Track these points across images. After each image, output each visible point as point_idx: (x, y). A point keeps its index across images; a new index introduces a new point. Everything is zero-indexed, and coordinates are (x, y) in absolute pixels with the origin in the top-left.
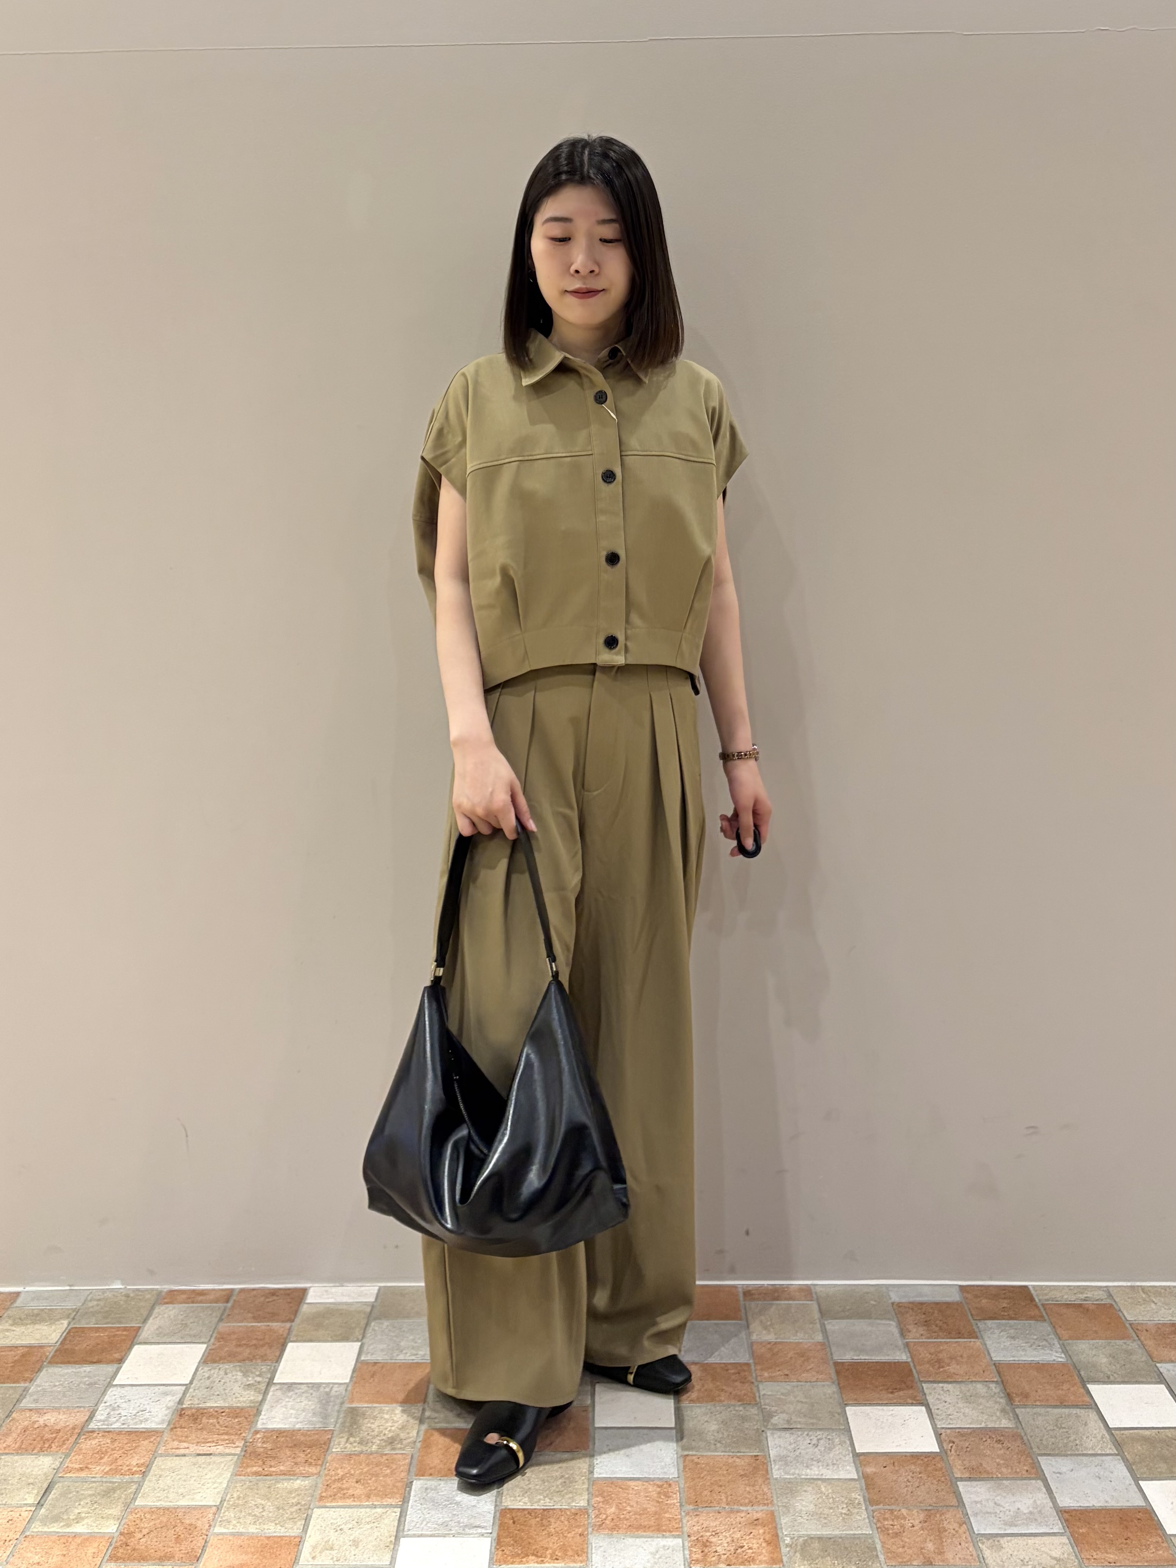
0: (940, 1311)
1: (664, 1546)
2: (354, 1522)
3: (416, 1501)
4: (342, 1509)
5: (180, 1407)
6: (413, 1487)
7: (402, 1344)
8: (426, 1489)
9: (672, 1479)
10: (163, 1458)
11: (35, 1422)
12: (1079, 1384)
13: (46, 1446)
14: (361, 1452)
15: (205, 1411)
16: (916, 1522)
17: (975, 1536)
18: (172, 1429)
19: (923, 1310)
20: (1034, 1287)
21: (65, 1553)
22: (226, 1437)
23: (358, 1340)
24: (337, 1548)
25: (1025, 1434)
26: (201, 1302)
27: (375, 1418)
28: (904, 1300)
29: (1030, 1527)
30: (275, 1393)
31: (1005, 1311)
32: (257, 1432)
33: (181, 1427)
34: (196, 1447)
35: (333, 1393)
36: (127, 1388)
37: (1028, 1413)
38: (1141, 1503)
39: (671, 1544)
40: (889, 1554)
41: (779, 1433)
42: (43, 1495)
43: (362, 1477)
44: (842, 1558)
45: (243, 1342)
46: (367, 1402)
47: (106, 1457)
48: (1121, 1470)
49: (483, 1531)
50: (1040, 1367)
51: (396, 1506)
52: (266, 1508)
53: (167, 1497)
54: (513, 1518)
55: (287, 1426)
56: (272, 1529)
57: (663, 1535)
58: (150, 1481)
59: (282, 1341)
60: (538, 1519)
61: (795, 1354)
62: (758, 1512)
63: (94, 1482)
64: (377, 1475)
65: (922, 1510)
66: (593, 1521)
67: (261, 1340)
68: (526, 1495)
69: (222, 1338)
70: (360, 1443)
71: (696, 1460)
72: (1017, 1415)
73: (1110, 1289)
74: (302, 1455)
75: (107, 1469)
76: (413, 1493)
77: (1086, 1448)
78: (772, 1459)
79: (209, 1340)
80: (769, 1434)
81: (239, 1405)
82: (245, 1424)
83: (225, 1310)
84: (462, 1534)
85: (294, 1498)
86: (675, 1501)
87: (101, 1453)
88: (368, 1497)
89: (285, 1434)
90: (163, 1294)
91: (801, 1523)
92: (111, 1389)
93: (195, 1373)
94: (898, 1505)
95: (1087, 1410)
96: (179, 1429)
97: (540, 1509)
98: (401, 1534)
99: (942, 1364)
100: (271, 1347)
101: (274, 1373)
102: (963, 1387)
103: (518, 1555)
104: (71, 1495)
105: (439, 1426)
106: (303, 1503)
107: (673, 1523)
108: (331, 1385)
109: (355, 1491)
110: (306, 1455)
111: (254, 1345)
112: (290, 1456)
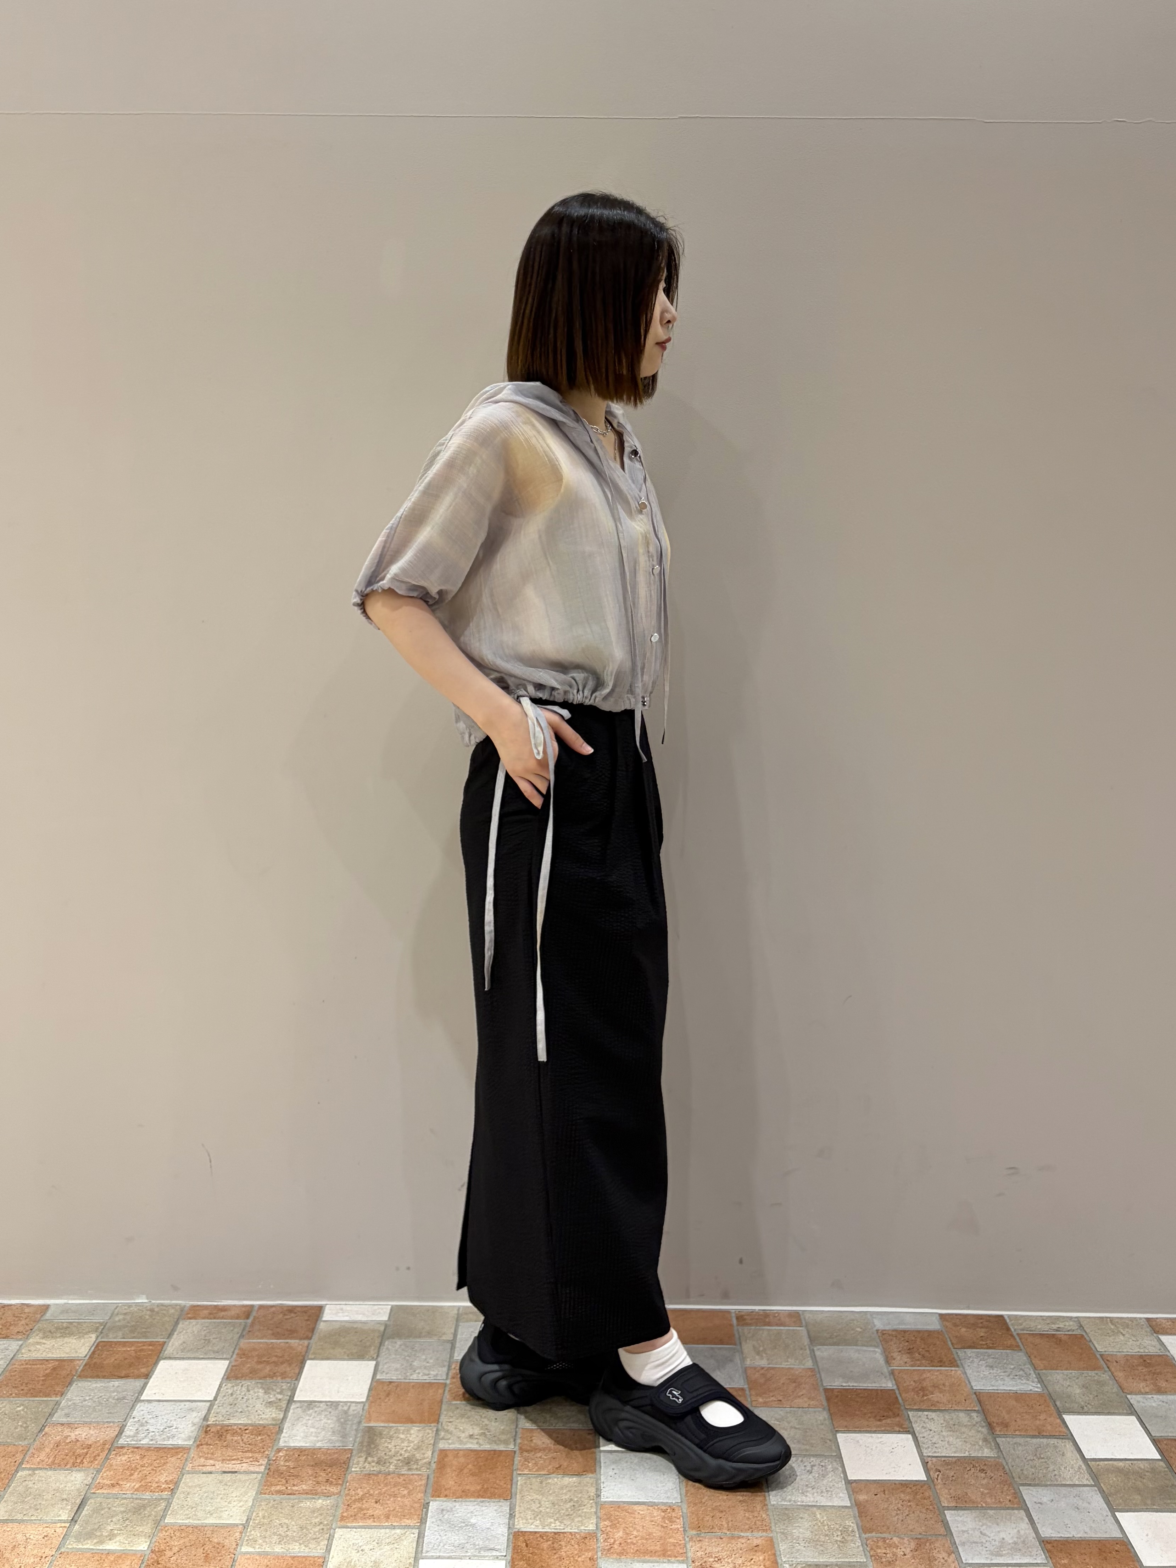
0: (922, 1339)
2: (374, 1543)
3: (433, 1522)
4: (363, 1530)
5: (205, 1423)
6: (430, 1508)
7: (415, 1363)
8: (443, 1510)
9: (676, 1502)
10: (191, 1475)
11: (67, 1437)
12: (1055, 1414)
13: (78, 1461)
14: (380, 1472)
15: (230, 1428)
16: (907, 1551)
17: (963, 1565)
18: (198, 1446)
19: (906, 1338)
20: (1008, 1316)
22: (250, 1455)
23: (373, 1359)
25: (1007, 1464)
26: (223, 1318)
27: (391, 1438)
28: (888, 1328)
29: (1015, 1557)
30: (296, 1410)
31: (982, 1340)
32: (279, 1450)
33: (207, 1444)
34: (222, 1465)
35: (351, 1412)
36: (154, 1404)
37: (1008, 1442)
38: (1118, 1538)
42: (77, 1511)
43: (381, 1497)
45: (264, 1360)
46: (383, 1421)
47: (136, 1473)
48: (1099, 1502)
49: (498, 1554)
50: (1017, 1397)
51: (413, 1528)
52: (290, 1528)
53: (195, 1515)
54: (525, 1541)
55: (308, 1445)
56: (297, 1549)
57: (669, 1560)
58: (178, 1498)
59: (301, 1358)
60: (549, 1543)
61: (787, 1379)
62: (758, 1538)
63: (125, 1498)
64: (395, 1496)
65: (912, 1538)
66: (602, 1545)
67: (280, 1357)
68: (538, 1518)
69: (244, 1354)
70: (378, 1462)
72: (998, 1445)
73: (1083, 1320)
74: (323, 1474)
75: (137, 1486)
76: (429, 1514)
77: (1063, 1479)
79: (231, 1357)
81: (261, 1422)
82: (268, 1441)
83: (246, 1327)
84: (477, 1556)
85: (317, 1517)
86: (679, 1526)
87: (131, 1470)
88: (387, 1517)
89: (306, 1453)
90: (185, 1307)
91: (800, 1550)
92: (139, 1405)
93: (219, 1389)
94: (890, 1533)
95: (1063, 1441)
96: (205, 1446)
97: (551, 1533)
98: (419, 1555)
99: (926, 1392)
100: (290, 1365)
101: (294, 1391)
102: (947, 1417)
104: (103, 1512)
105: (452, 1447)
106: (326, 1523)
107: (678, 1548)
108: (349, 1404)
109: (375, 1511)
110: (327, 1474)
111: (274, 1362)
112: (311, 1476)
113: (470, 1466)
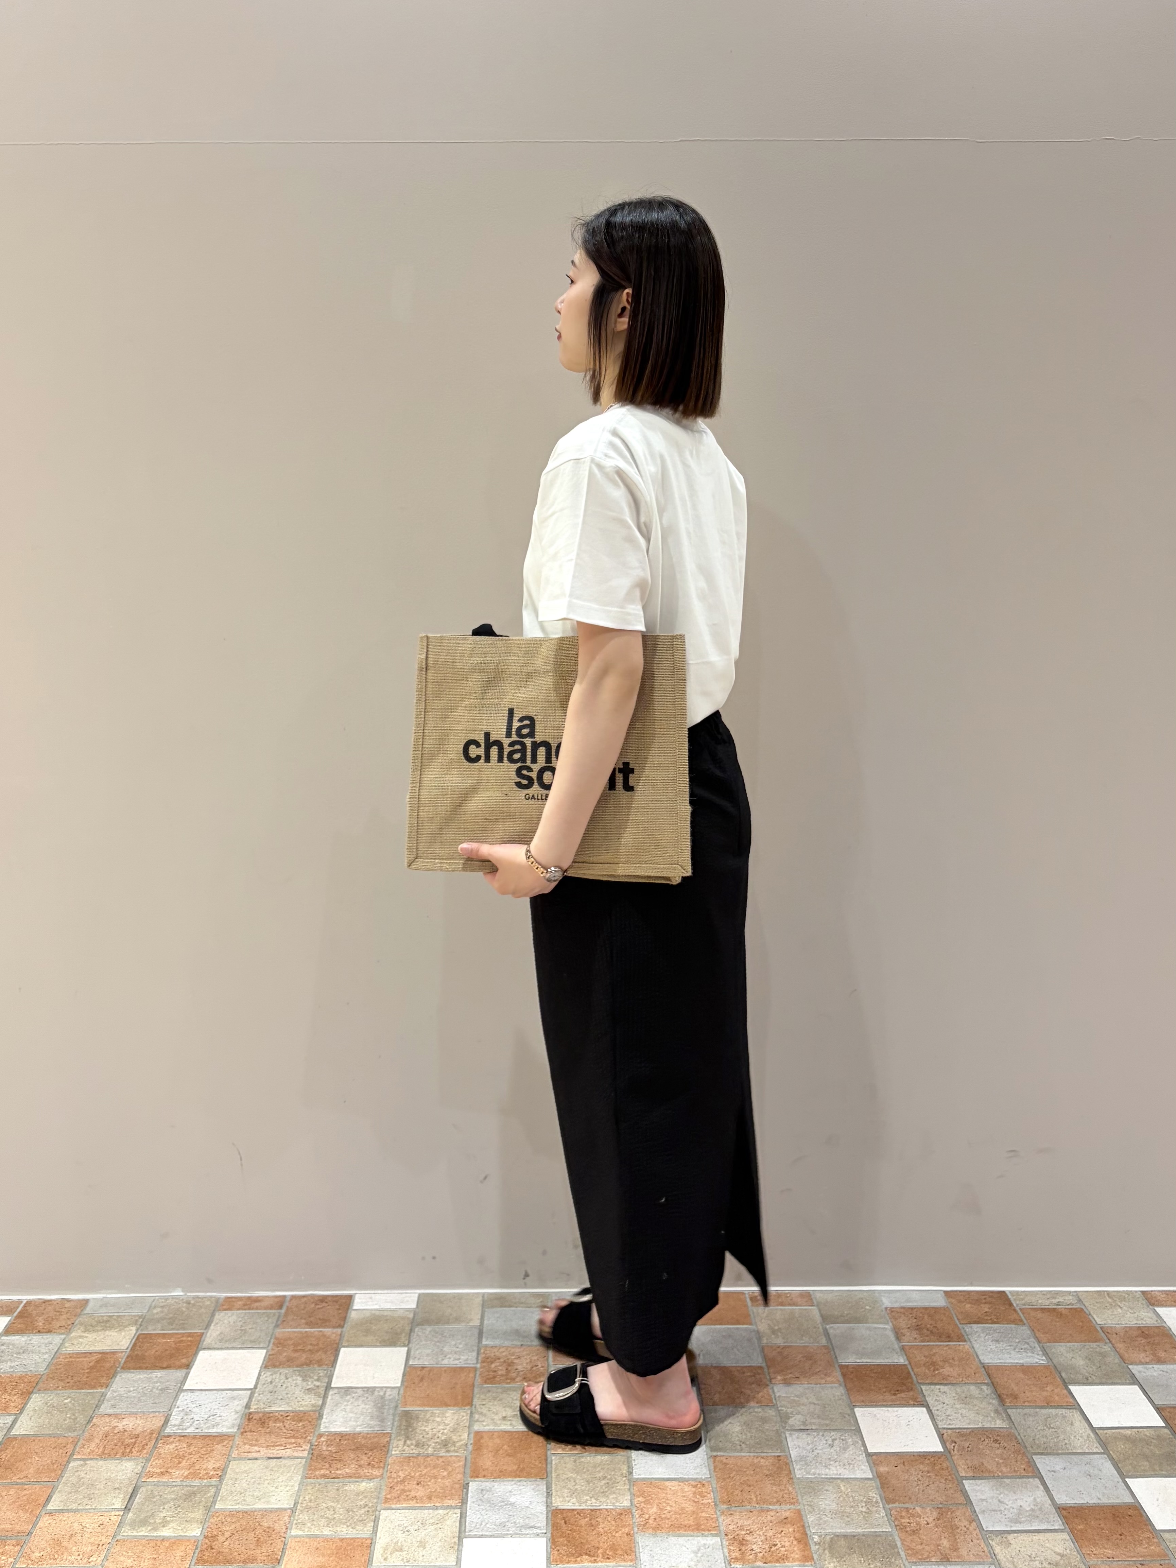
0: (930, 1316)
1: (705, 1545)
2: (419, 1523)
3: (474, 1502)
4: (407, 1511)
5: (247, 1411)
6: (470, 1488)
7: (445, 1349)
8: (482, 1490)
9: (704, 1480)
10: (237, 1462)
11: (114, 1428)
12: (1062, 1385)
13: (128, 1451)
14: (419, 1455)
15: (271, 1415)
16: (930, 1520)
17: (984, 1533)
18: (242, 1433)
19: (914, 1315)
20: (1010, 1292)
21: (155, 1556)
22: (293, 1441)
23: (404, 1346)
24: (406, 1549)
25: (1019, 1434)
26: (257, 1309)
27: (427, 1421)
28: (896, 1305)
29: (1034, 1524)
30: (334, 1397)
31: (987, 1315)
32: (321, 1436)
33: (251, 1431)
34: (266, 1451)
35: (387, 1397)
36: (197, 1393)
37: (1019, 1413)
38: (1129, 1500)
39: (711, 1542)
40: (910, 1552)
41: (796, 1434)
42: (130, 1499)
43: (422, 1479)
44: (867, 1556)
45: (299, 1348)
46: (419, 1406)
47: (184, 1461)
48: (1108, 1467)
49: (538, 1531)
50: (1026, 1370)
51: (455, 1508)
52: (336, 1510)
53: (244, 1500)
54: (564, 1518)
55: (348, 1430)
56: (345, 1531)
57: (703, 1534)
58: (227, 1485)
59: (335, 1346)
60: (587, 1519)
61: (803, 1357)
62: (786, 1511)
63: (175, 1486)
64: (435, 1477)
65: (934, 1508)
66: (638, 1520)
67: (314, 1345)
68: (574, 1496)
69: (280, 1343)
70: (417, 1445)
71: (725, 1461)
72: (1009, 1415)
73: (1080, 1294)
74: (365, 1458)
75: (186, 1473)
76: (470, 1494)
77: (1075, 1448)
78: (793, 1460)
79: (268, 1346)
80: (787, 1435)
81: (301, 1409)
82: (309, 1427)
83: (279, 1317)
84: (519, 1534)
85: (361, 1500)
86: (710, 1501)
87: (179, 1458)
88: (430, 1498)
89: (347, 1437)
90: (221, 1300)
91: (825, 1522)
92: (182, 1395)
93: (258, 1378)
94: (912, 1503)
95: (1071, 1411)
96: (248, 1433)
97: (588, 1509)
98: (463, 1534)
99: (937, 1367)
100: (326, 1352)
101: (330, 1377)
102: (959, 1390)
103: (573, 1555)
104: (155, 1500)
105: (487, 1428)
106: (370, 1505)
107: (710, 1522)
108: (385, 1389)
109: (417, 1492)
110: (369, 1458)
111: (310, 1350)
112: (354, 1459)
113: (505, 1447)
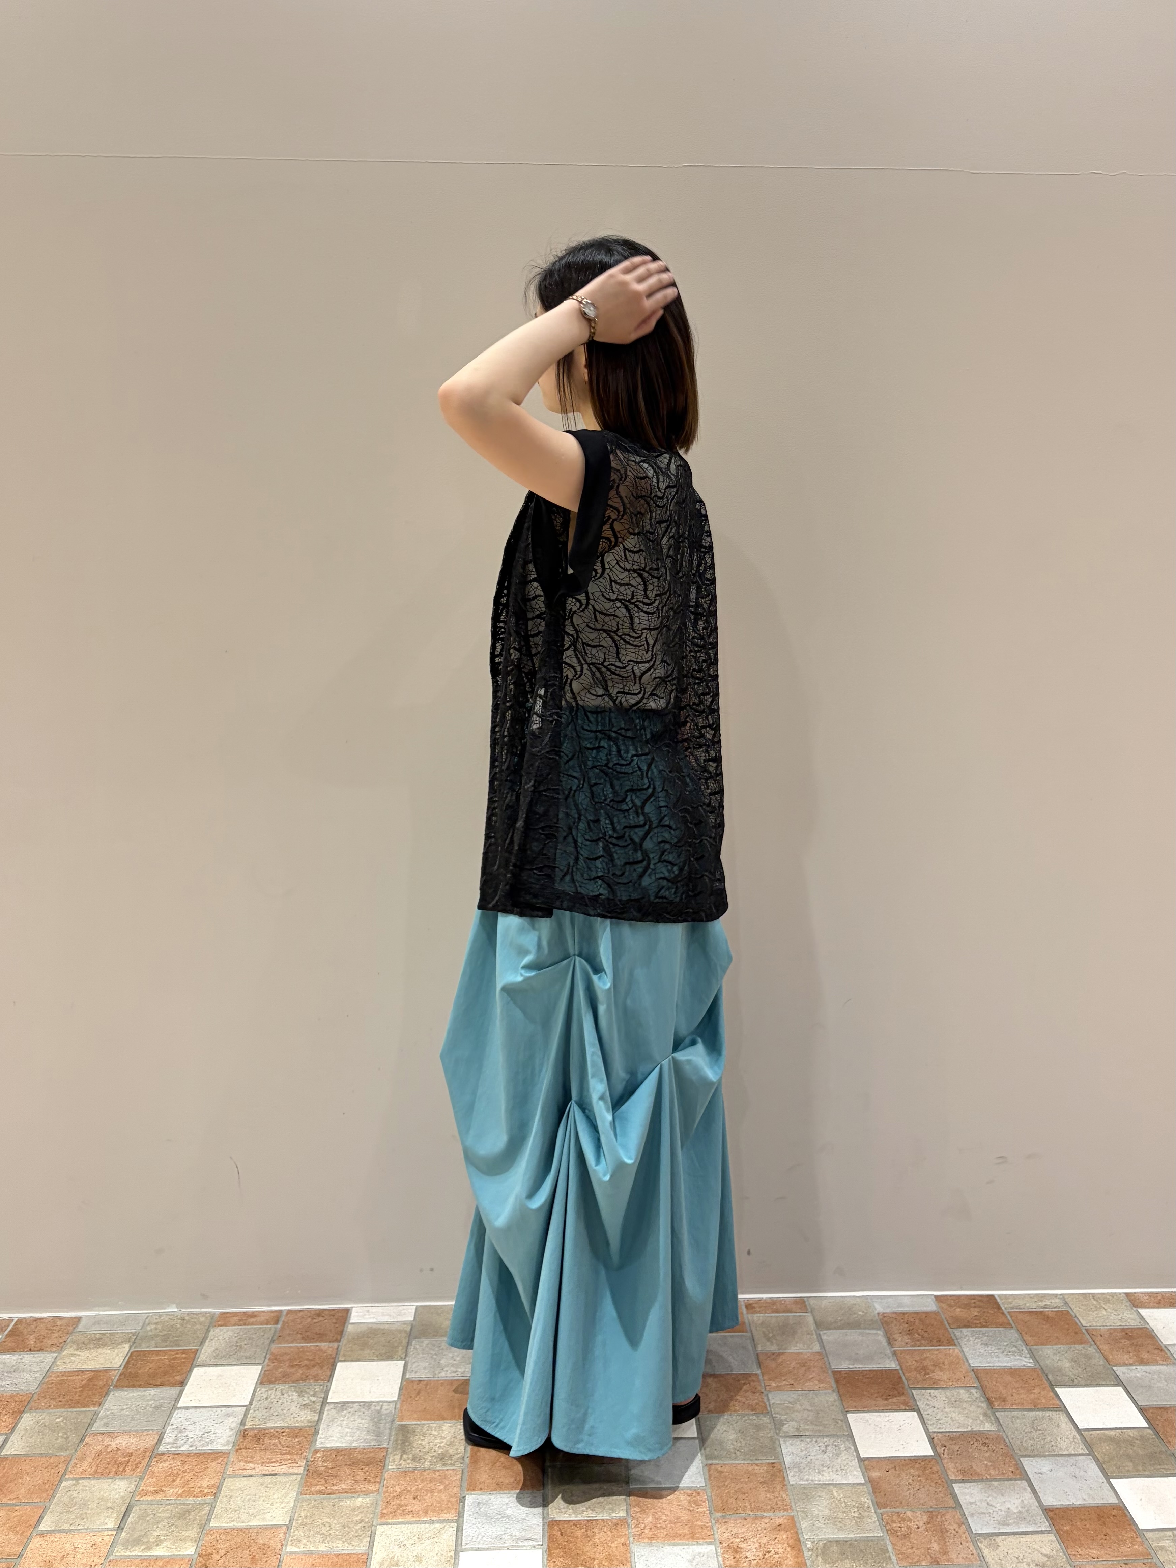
0: (921, 1320)
1: (699, 1553)
2: (415, 1538)
3: (470, 1516)
4: (403, 1526)
5: (242, 1428)
6: (467, 1502)
7: (442, 1362)
8: (479, 1503)
9: (699, 1488)
10: (232, 1479)
11: (107, 1446)
12: (1049, 1388)
13: (121, 1469)
14: (415, 1469)
15: (267, 1431)
16: (921, 1524)
17: (973, 1535)
18: (237, 1450)
19: (905, 1320)
20: (999, 1296)
22: (289, 1457)
23: (401, 1359)
24: (402, 1563)
25: (1007, 1437)
26: (252, 1324)
27: (424, 1435)
28: (888, 1311)
29: (1021, 1526)
30: (330, 1412)
31: (976, 1319)
32: (316, 1451)
33: (246, 1448)
34: (261, 1468)
35: (384, 1411)
36: (191, 1411)
37: (1007, 1416)
38: (1114, 1500)
39: (705, 1551)
40: (901, 1556)
41: (790, 1441)
42: (123, 1518)
43: (418, 1493)
45: (295, 1363)
46: (415, 1419)
47: (178, 1479)
48: (1093, 1468)
49: (535, 1543)
50: (1013, 1372)
51: (452, 1521)
52: (332, 1526)
53: (239, 1518)
54: (561, 1531)
55: (344, 1445)
56: (340, 1547)
57: (697, 1543)
58: (221, 1502)
59: (332, 1360)
60: (583, 1530)
61: (797, 1364)
62: (779, 1518)
63: (170, 1504)
64: (432, 1492)
65: (924, 1512)
66: (634, 1530)
67: (311, 1360)
68: (570, 1507)
69: (276, 1359)
70: (414, 1459)
71: (720, 1469)
72: (998, 1419)
74: (360, 1473)
75: (180, 1492)
76: (466, 1508)
77: (1061, 1449)
78: (787, 1466)
79: (264, 1362)
80: (782, 1442)
81: (297, 1425)
82: (305, 1443)
83: (275, 1332)
84: (515, 1546)
85: (357, 1515)
86: (705, 1509)
87: (173, 1476)
88: (426, 1512)
89: (343, 1453)
90: (216, 1316)
91: (818, 1528)
92: (176, 1412)
93: (254, 1394)
94: (903, 1507)
95: (1058, 1413)
96: (243, 1450)
97: (585, 1521)
98: (459, 1548)
99: (928, 1371)
100: (321, 1367)
101: (327, 1392)
102: (948, 1393)
104: (148, 1518)
106: (367, 1520)
107: (705, 1530)
108: (381, 1404)
109: (413, 1507)
110: (365, 1473)
111: (306, 1365)
112: (350, 1475)
113: (502, 1460)
